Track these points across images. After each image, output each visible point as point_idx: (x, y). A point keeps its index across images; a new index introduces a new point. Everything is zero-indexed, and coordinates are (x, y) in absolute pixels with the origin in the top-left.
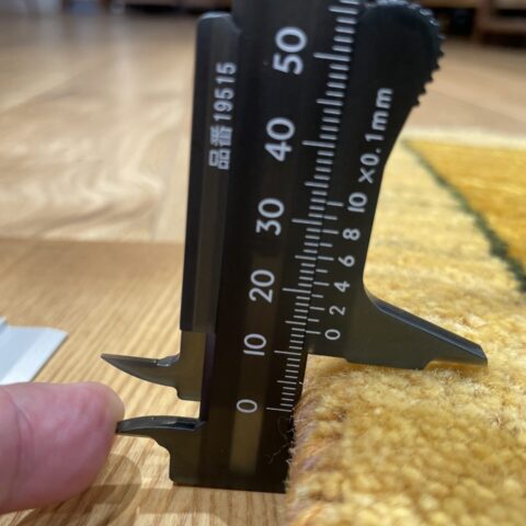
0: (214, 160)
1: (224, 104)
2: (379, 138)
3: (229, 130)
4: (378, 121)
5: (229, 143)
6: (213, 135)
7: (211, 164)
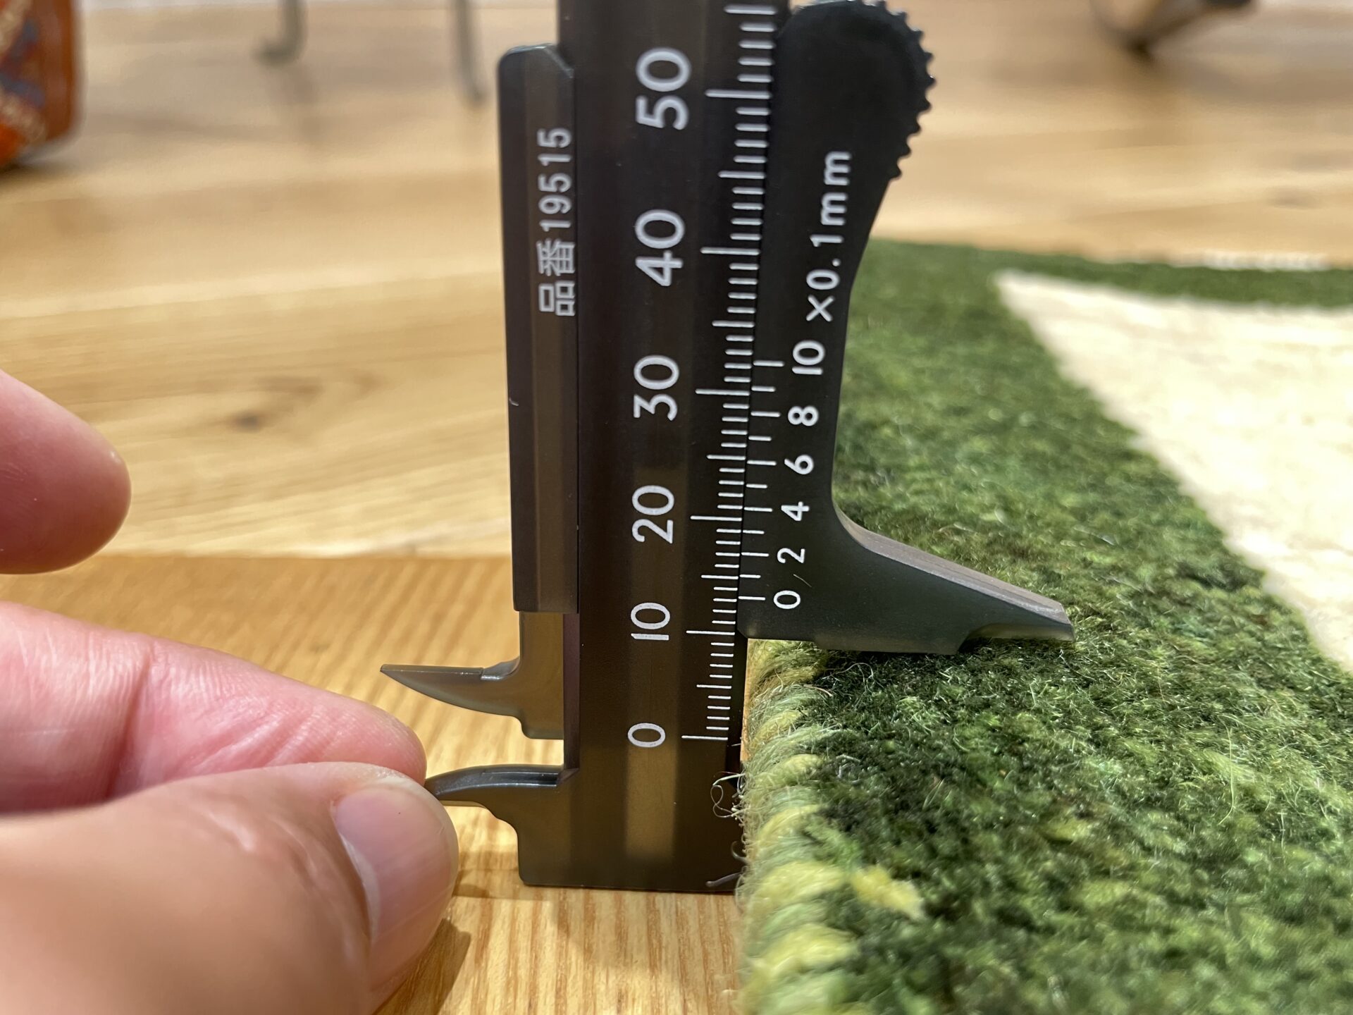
0: (547, 303)
1: (556, 200)
2: (837, 240)
3: (571, 246)
4: (830, 210)
5: (571, 271)
6: (541, 258)
7: (543, 308)
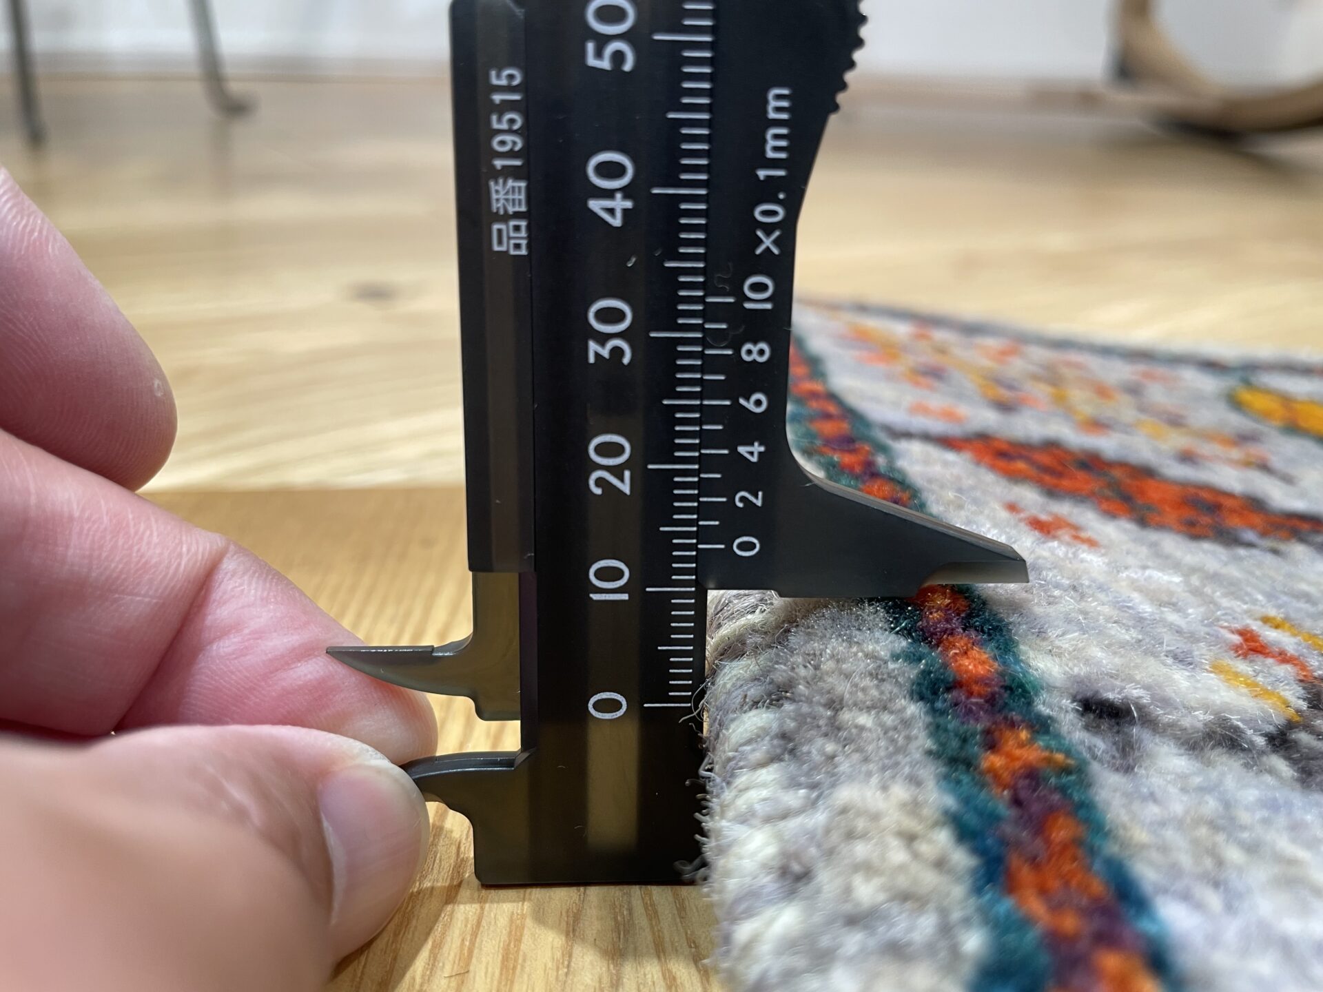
0: (500, 242)
1: (509, 138)
2: (781, 173)
3: (523, 184)
4: (774, 144)
5: (523, 209)
6: (494, 196)
7: (496, 248)
